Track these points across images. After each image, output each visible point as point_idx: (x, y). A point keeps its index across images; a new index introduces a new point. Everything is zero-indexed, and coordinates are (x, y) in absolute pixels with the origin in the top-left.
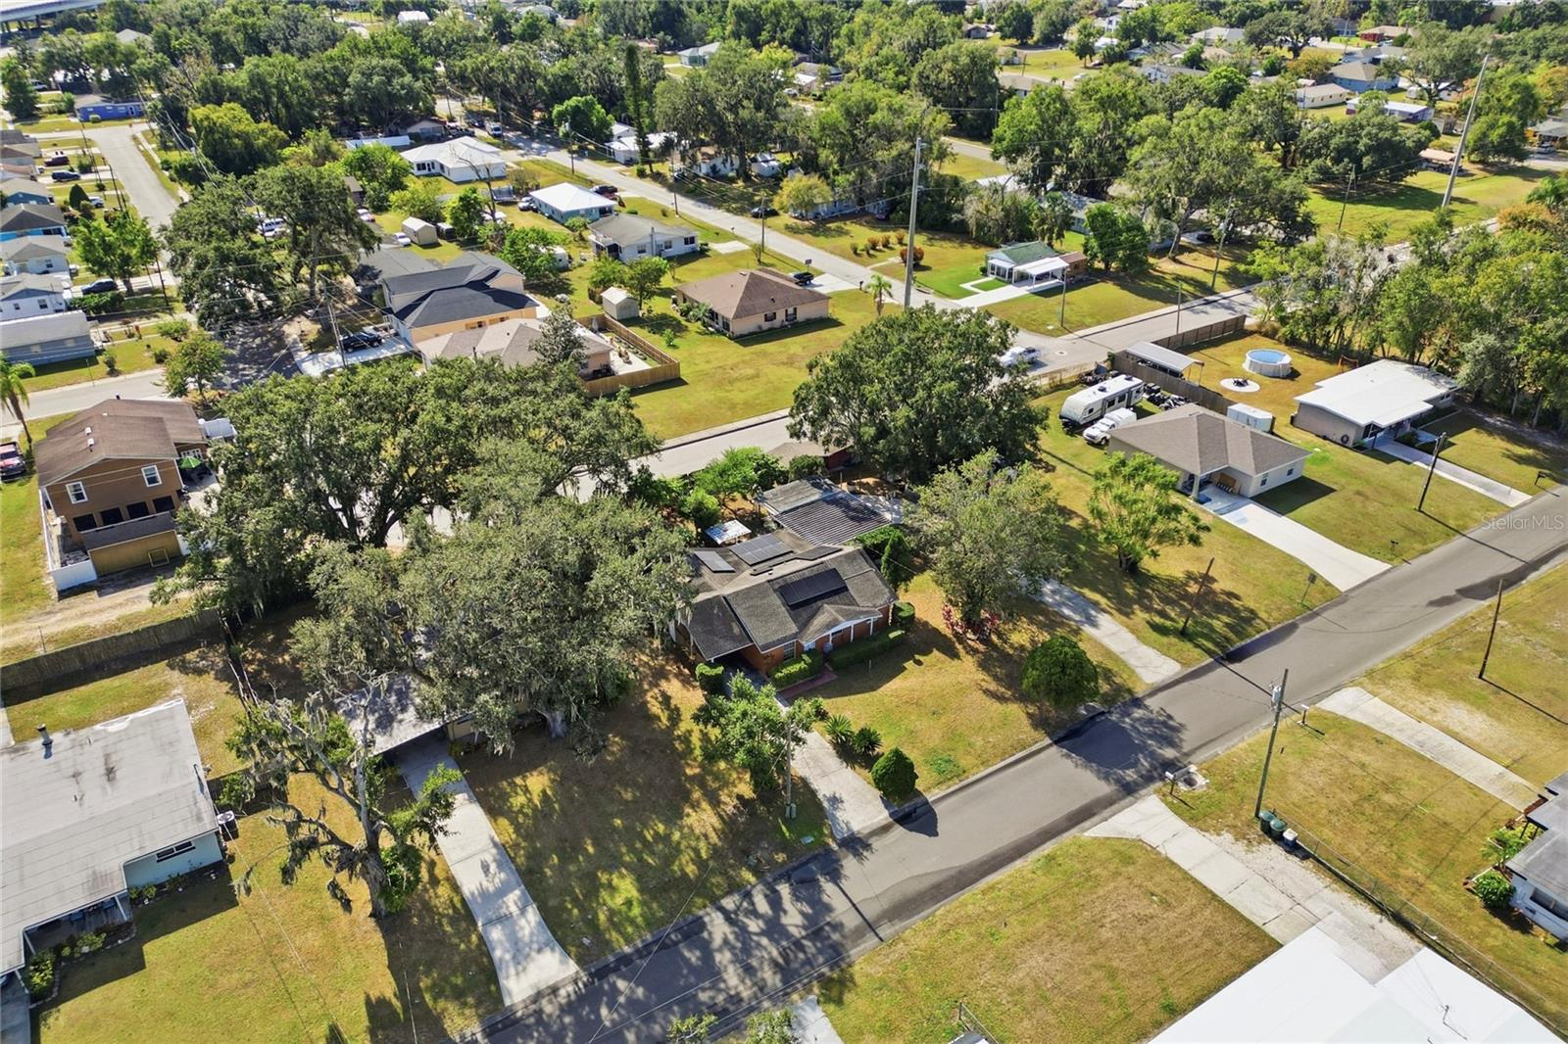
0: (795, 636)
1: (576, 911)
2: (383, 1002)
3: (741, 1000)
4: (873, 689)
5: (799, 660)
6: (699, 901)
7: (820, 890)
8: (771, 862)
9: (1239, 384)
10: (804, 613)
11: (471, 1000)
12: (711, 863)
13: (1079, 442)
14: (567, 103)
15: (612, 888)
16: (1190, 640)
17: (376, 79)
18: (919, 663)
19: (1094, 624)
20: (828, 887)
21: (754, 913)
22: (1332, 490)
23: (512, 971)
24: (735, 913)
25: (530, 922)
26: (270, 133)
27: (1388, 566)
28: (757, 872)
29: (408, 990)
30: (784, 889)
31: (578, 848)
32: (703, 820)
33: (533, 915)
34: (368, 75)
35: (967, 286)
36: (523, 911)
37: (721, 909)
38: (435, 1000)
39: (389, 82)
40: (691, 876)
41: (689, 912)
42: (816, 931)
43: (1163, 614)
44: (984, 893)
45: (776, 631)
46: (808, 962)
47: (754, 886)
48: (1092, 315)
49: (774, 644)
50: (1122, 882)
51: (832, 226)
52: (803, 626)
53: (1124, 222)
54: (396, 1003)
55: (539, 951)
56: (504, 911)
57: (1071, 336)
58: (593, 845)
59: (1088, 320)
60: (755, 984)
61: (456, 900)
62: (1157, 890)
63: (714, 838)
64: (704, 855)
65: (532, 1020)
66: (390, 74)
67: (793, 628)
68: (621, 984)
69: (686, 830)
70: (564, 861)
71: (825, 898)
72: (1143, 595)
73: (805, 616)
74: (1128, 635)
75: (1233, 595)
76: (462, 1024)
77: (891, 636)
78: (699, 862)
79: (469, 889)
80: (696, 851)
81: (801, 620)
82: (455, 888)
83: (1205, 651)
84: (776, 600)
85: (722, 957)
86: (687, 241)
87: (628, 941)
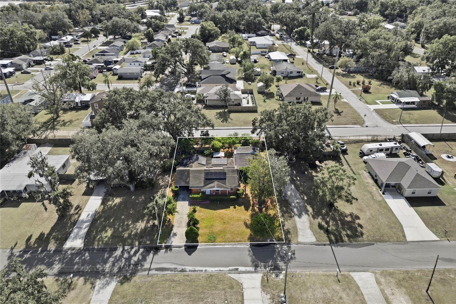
0: (201, 187)
1: (94, 233)
2: (44, 234)
3: (104, 271)
4: (215, 210)
5: (199, 194)
6: (121, 244)
7: (148, 255)
8: (145, 242)
9: (449, 157)
10: (208, 182)
11: (58, 242)
12: (132, 236)
13: (361, 160)
14: (299, 28)
15: (106, 231)
16: (328, 234)
17: (251, 18)
18: (235, 208)
19: (300, 216)
20: (151, 255)
21: (129, 253)
22: (444, 205)
23: (71, 240)
24: (125, 251)
25: (84, 231)
26: (216, 30)
27: (438, 239)
28: (140, 243)
29: (50, 234)
30: (141, 250)
31: (109, 219)
32: (141, 225)
33: (86, 230)
34: (249, 17)
35: (378, 101)
36: (85, 228)
37: (124, 248)
38: (52, 239)
39: (255, 19)
40: (125, 237)
41: (116, 245)
42: (136, 264)
43: (327, 223)
44: (184, 276)
45: (197, 184)
46: (127, 271)
47: (136, 246)
48: (416, 120)
49: (194, 187)
50: (223, 292)
51: (352, 75)
52: (205, 185)
53: (447, 89)
54: (45, 236)
55: (80, 238)
56: (82, 226)
57: (401, 125)
58: (113, 220)
59: (412, 122)
60: (111, 269)
61: (77, 219)
62: (229, 300)
63: (139, 231)
64: (132, 234)
65: (64, 253)
66: (256, 16)
67: (202, 185)
68: (87, 254)
69: (135, 226)
70: (104, 221)
71: (147, 258)
72: (327, 214)
73: (208, 183)
74: (308, 225)
75: (361, 226)
76: (52, 246)
77: (231, 197)
78: (130, 235)
79: (81, 218)
80: (132, 232)
81: (206, 183)
82: (79, 217)
83: (329, 239)
84: (203, 175)
85: (111, 259)
86: (298, 72)
87: (98, 245)
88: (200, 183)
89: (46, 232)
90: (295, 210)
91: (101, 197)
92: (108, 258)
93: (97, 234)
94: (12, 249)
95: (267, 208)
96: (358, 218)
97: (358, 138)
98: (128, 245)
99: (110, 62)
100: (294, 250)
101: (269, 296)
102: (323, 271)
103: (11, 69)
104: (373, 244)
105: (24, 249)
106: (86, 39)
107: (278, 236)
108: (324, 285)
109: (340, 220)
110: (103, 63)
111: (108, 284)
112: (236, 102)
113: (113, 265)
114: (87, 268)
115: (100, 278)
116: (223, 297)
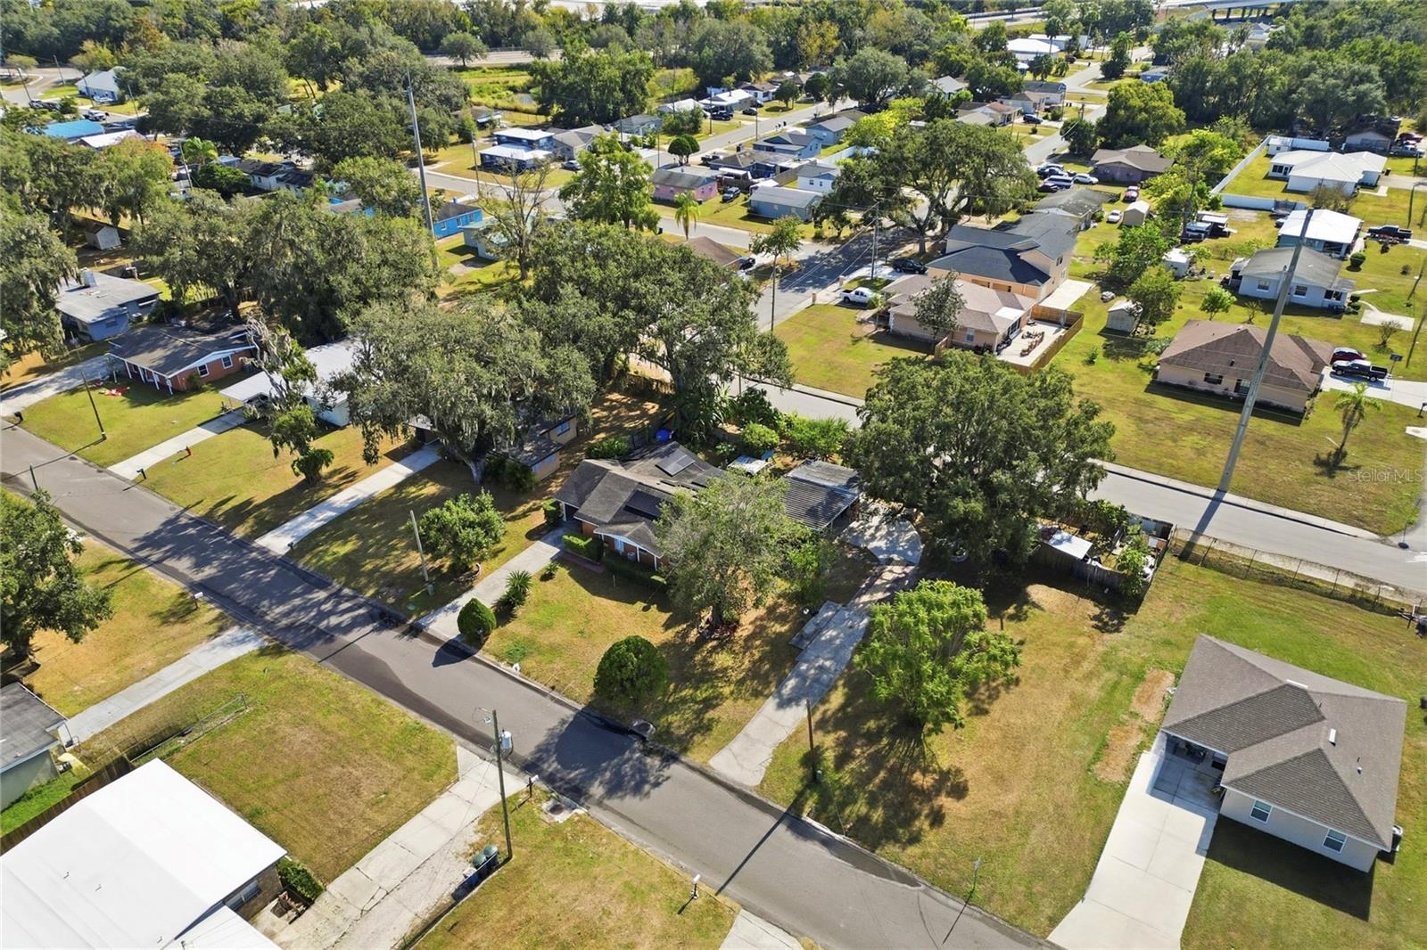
1: (323, 538)
2: (250, 504)
5: (585, 539)
6: (344, 579)
7: (362, 626)
8: (385, 598)
10: (626, 516)
11: (256, 528)
12: (378, 574)
15: (345, 543)
16: (806, 787)
17: (1332, 82)
18: (647, 609)
19: (785, 703)
20: (367, 629)
21: (338, 604)
23: (278, 533)
24: (337, 596)
25: (312, 526)
28: (374, 595)
29: (260, 507)
30: (363, 610)
31: (375, 522)
32: (414, 560)
33: (317, 525)
36: (320, 521)
37: (339, 591)
38: (255, 517)
39: (1345, 87)
40: (363, 569)
41: (334, 579)
42: (324, 632)
45: (597, 512)
47: (361, 598)
49: (584, 517)
50: (399, 774)
52: (613, 523)
54: (250, 508)
55: (293, 536)
56: (318, 515)
58: (379, 527)
61: (324, 498)
63: (398, 570)
64: (383, 569)
65: (245, 551)
67: (608, 518)
69: (403, 555)
70: (362, 521)
71: (356, 630)
72: (872, 738)
73: (624, 518)
74: (782, 736)
75: (937, 818)
76: (240, 532)
77: (654, 577)
78: (376, 569)
79: (333, 499)
80: (387, 564)
81: (619, 519)
82: (334, 495)
83: (795, 801)
84: (625, 496)
85: (297, 601)
86: (1329, 294)
87: (306, 564)
88: (607, 512)
89: (258, 501)
90: (791, 683)
91: (410, 471)
92: (296, 596)
93: (325, 542)
94: (186, 509)
95: (721, 646)
96: (959, 792)
97: (1292, 567)
98: (354, 589)
99: (768, 168)
100: (668, 778)
101: (476, 838)
102: (678, 866)
103: (540, 154)
104: (914, 883)
105: (202, 517)
106: (782, 104)
107: (671, 723)
108: (634, 894)
109: (891, 771)
110: (746, 169)
111: (242, 641)
112: (979, 342)
113: (287, 614)
114: (244, 597)
115: (241, 627)
116: (388, 783)
